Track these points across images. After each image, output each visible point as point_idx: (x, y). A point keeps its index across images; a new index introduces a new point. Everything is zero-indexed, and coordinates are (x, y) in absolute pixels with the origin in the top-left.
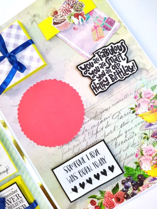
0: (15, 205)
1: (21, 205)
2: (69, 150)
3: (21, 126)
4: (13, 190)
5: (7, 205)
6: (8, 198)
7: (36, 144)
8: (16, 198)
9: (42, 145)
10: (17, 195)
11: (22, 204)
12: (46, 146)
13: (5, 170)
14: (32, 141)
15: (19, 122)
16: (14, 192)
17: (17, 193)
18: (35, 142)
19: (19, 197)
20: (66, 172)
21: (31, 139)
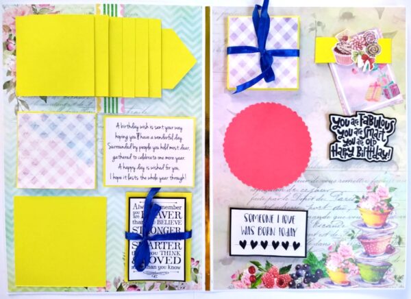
0: (167, 222)
1: (175, 226)
2: (262, 199)
3: (225, 139)
4: (176, 205)
5: (158, 216)
6: (165, 210)
7: (229, 169)
8: (174, 215)
9: (236, 175)
10: (178, 213)
11: (177, 226)
12: (239, 179)
13: (180, 177)
14: (227, 164)
15: (226, 134)
16: (177, 208)
17: (179, 210)
18: (230, 166)
19: (178, 216)
20: (245, 219)
21: (227, 161)
